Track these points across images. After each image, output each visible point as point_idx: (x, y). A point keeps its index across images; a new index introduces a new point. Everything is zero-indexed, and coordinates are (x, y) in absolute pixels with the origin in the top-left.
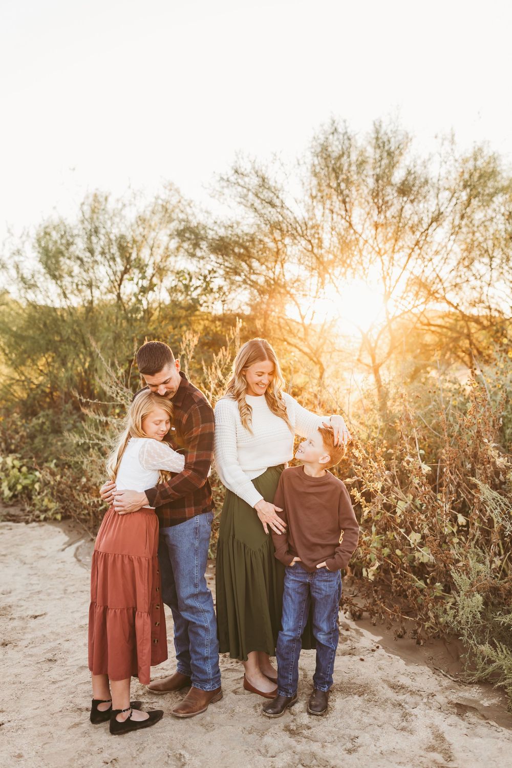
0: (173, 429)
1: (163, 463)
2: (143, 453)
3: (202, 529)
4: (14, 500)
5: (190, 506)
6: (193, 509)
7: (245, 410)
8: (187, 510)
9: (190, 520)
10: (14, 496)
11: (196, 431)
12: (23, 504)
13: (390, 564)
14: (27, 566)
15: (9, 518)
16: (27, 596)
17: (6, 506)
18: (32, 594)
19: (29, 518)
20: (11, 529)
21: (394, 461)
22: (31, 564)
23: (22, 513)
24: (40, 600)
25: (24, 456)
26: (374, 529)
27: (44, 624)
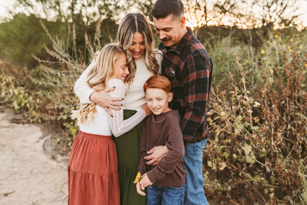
10: (20, 109)
12: (24, 113)
13: (235, 168)
14: (15, 153)
15: (15, 121)
16: (7, 176)
17: (16, 114)
18: (11, 174)
19: (25, 121)
20: (14, 128)
21: (233, 98)
22: (17, 152)
23: (22, 118)
24: (14, 180)
25: (27, 88)
26: (217, 140)
27: (10, 201)
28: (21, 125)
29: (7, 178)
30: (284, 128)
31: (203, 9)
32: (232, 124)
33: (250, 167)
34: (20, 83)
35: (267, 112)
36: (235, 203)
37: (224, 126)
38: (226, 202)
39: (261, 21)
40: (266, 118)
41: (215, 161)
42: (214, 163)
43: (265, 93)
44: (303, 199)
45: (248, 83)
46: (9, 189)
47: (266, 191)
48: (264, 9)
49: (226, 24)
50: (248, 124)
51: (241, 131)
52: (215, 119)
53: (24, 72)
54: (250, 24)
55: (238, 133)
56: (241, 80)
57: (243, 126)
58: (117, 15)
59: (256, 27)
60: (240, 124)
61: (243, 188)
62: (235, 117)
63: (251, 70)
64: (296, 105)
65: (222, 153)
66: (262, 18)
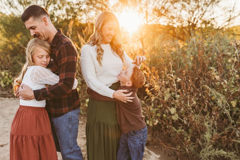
0: (52, 60)
1: (46, 80)
2: (33, 74)
3: (73, 118)
4: (6, 88)
5: (65, 107)
6: (67, 108)
7: (100, 52)
8: (63, 109)
9: (66, 114)
10: (6, 87)
11: (64, 60)
12: (9, 90)
13: (164, 123)
14: (5, 118)
15: (2, 96)
16: (1, 134)
17: (3, 90)
18: (4, 132)
19: (10, 96)
20: (2, 101)
21: (163, 76)
22: (7, 117)
23: (8, 93)
24: (7, 136)
25: (11, 71)
26: (153, 105)
27: (5, 150)
28: (7, 98)
29: (2, 135)
30: (195, 94)
31: (145, 13)
32: (162, 93)
33: (174, 122)
34: (5, 67)
35: (184, 84)
36: (163, 145)
37: (157, 94)
38: (158, 147)
39: (187, 22)
40: (183, 88)
41: (151, 120)
42: (151, 121)
43: (185, 73)
44: (205, 138)
45: (174, 66)
46: (4, 142)
47: (185, 138)
48: (189, 13)
49: (162, 24)
50: (174, 94)
51: (169, 98)
52: (151, 90)
53: (8, 58)
54: (179, 24)
55: (166, 100)
56: (169, 64)
57: (170, 94)
58: (80, 16)
59: (184, 26)
60: (168, 93)
61: (170, 136)
62: (165, 89)
63: (177, 57)
64: (205, 80)
65: (156, 114)
66: (188, 20)
